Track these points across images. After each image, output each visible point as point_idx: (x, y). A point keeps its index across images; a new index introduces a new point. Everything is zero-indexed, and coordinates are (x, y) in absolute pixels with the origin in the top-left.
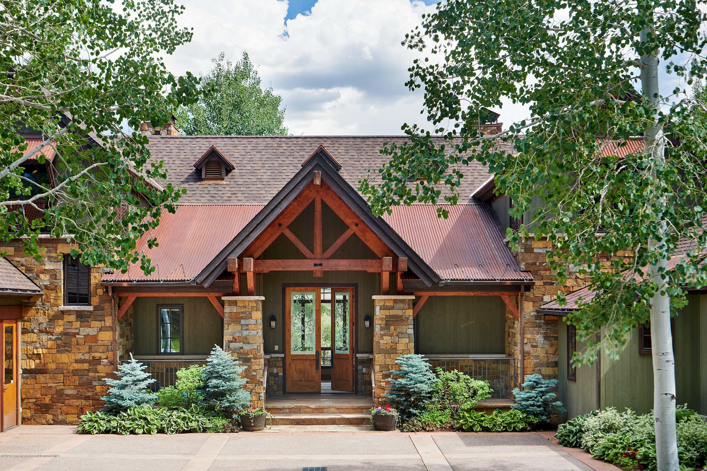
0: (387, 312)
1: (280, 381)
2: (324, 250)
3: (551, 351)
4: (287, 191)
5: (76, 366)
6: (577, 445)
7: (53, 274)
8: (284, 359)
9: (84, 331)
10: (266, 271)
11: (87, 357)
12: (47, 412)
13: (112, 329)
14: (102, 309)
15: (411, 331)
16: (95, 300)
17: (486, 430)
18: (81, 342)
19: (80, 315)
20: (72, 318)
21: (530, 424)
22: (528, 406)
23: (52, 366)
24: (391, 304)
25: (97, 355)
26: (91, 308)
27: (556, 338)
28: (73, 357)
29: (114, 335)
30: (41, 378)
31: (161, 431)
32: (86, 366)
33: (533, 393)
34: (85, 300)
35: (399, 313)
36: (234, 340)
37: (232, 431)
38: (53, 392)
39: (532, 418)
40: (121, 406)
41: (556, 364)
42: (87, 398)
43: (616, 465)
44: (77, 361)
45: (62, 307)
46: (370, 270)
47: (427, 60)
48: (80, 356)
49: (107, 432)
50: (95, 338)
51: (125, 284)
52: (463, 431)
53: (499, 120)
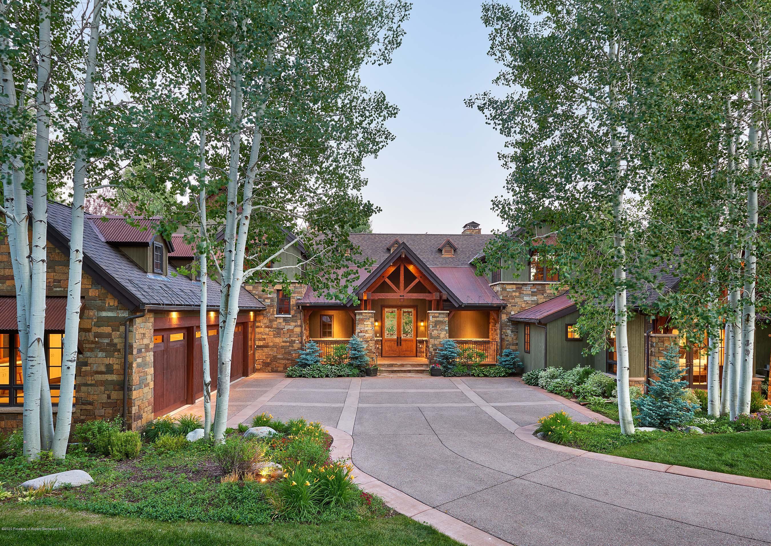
0: (435, 319)
1: (380, 351)
2: (405, 287)
3: (515, 338)
4: (388, 260)
5: (283, 344)
6: (536, 385)
7: (272, 299)
8: (381, 340)
9: (287, 327)
10: (376, 298)
11: (288, 339)
12: (268, 366)
13: (301, 326)
14: (296, 317)
15: (447, 328)
16: (292, 312)
17: (486, 376)
18: (286, 332)
19: (285, 319)
20: (281, 320)
21: (507, 373)
22: (506, 365)
23: (271, 344)
24: (437, 315)
25: (293, 339)
26: (290, 316)
27: (517, 332)
28: (281, 340)
29: (302, 330)
30: (266, 350)
31: (327, 376)
32: (288, 344)
33: (508, 358)
34: (288, 312)
35: (441, 319)
36: (361, 332)
37: (362, 376)
38: (272, 356)
39: (508, 371)
40: (306, 364)
41: (517, 344)
42: (288, 360)
44: (283, 342)
45: (276, 316)
46: (427, 299)
48: (285, 339)
49: (300, 376)
50: (292, 331)
51: (308, 305)
52: (475, 377)
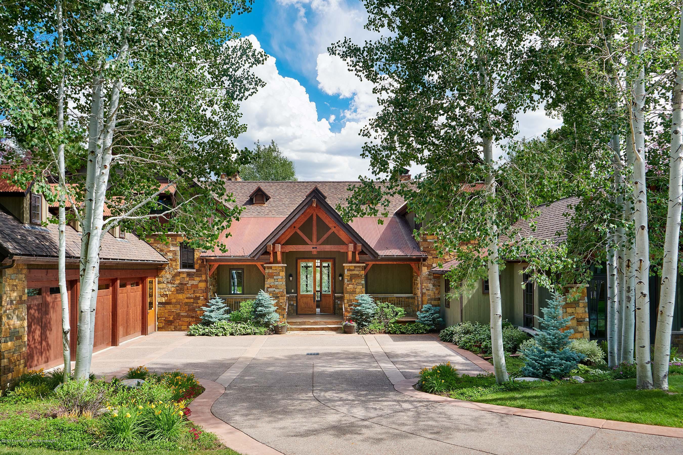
0: (351, 273)
1: (295, 308)
2: (318, 240)
3: (437, 292)
4: (298, 210)
5: (187, 301)
6: (451, 341)
7: (175, 253)
8: (297, 297)
9: (191, 282)
10: (287, 251)
11: (192, 296)
12: (171, 325)
13: (206, 281)
14: (201, 271)
15: (363, 282)
16: (197, 266)
17: (402, 333)
18: (190, 288)
19: (189, 274)
20: (185, 275)
21: (426, 330)
22: (425, 321)
23: (174, 301)
24: (353, 268)
25: (198, 295)
26: (195, 270)
27: (439, 286)
28: (185, 296)
29: (207, 284)
30: (168, 307)
31: (232, 334)
32: (192, 300)
33: (427, 314)
34: (192, 267)
35: (357, 273)
36: (271, 287)
37: (269, 334)
38: (174, 314)
39: (427, 327)
40: (210, 321)
41: (439, 299)
42: (192, 317)
43: (471, 351)
44: (187, 298)
45: (179, 270)
46: (342, 251)
47: (371, 142)
48: (188, 295)
49: (203, 335)
50: (197, 286)
51: (213, 258)
52: (391, 334)
53: (409, 173)
